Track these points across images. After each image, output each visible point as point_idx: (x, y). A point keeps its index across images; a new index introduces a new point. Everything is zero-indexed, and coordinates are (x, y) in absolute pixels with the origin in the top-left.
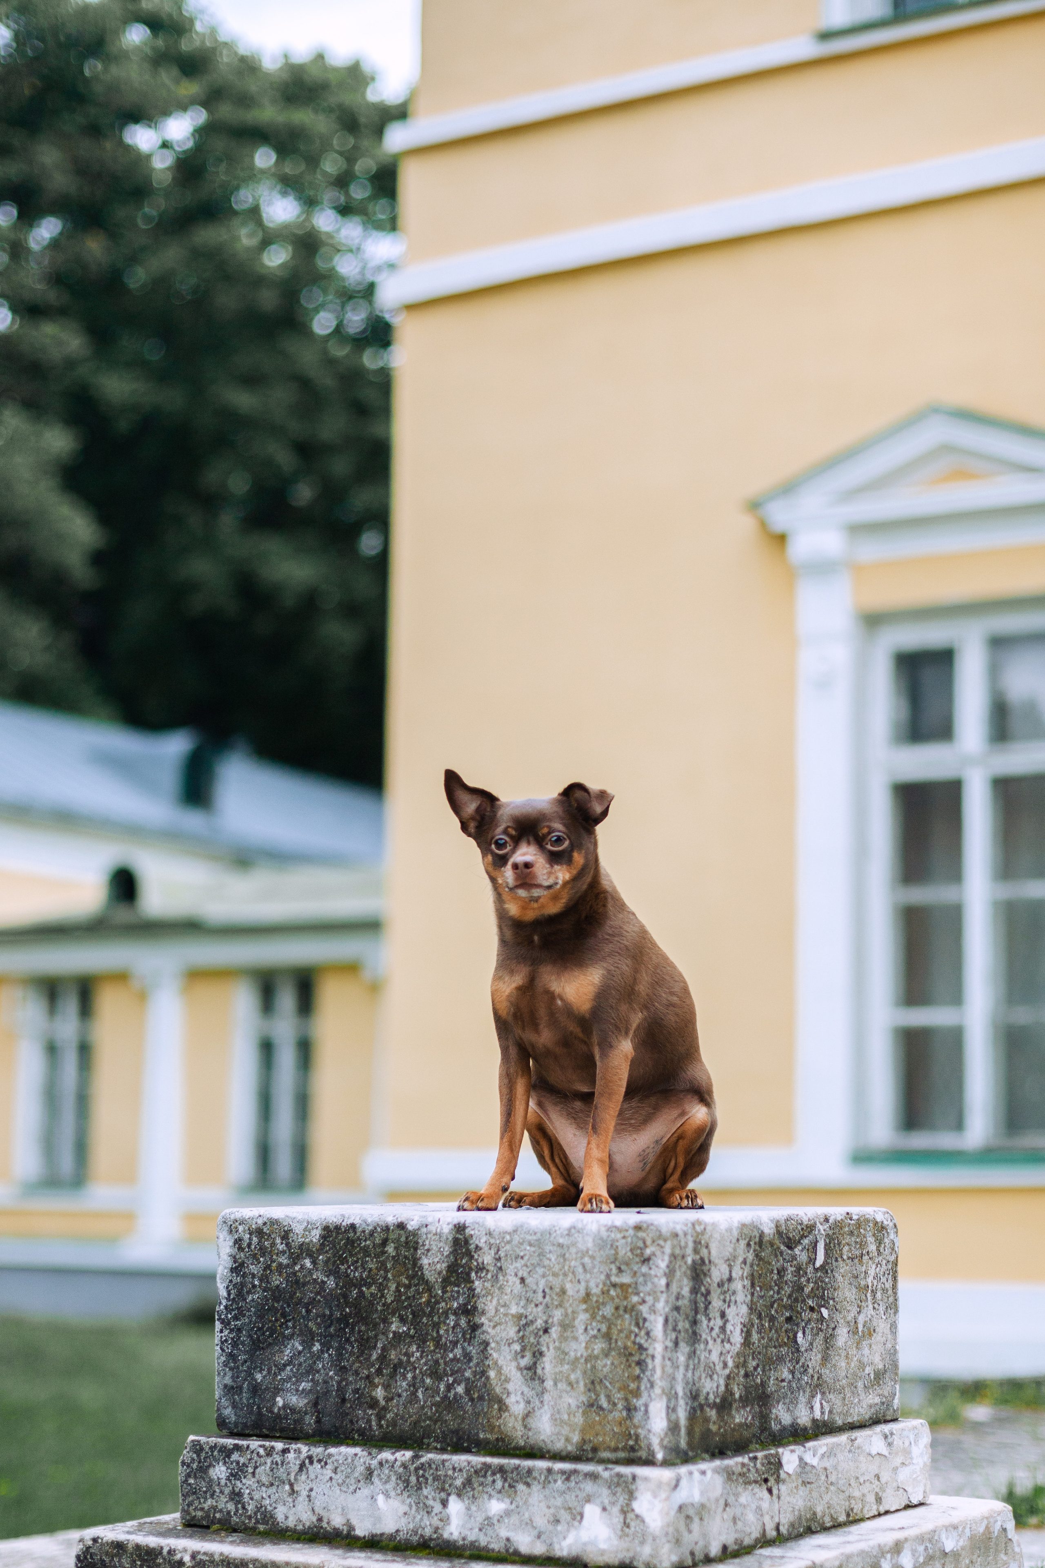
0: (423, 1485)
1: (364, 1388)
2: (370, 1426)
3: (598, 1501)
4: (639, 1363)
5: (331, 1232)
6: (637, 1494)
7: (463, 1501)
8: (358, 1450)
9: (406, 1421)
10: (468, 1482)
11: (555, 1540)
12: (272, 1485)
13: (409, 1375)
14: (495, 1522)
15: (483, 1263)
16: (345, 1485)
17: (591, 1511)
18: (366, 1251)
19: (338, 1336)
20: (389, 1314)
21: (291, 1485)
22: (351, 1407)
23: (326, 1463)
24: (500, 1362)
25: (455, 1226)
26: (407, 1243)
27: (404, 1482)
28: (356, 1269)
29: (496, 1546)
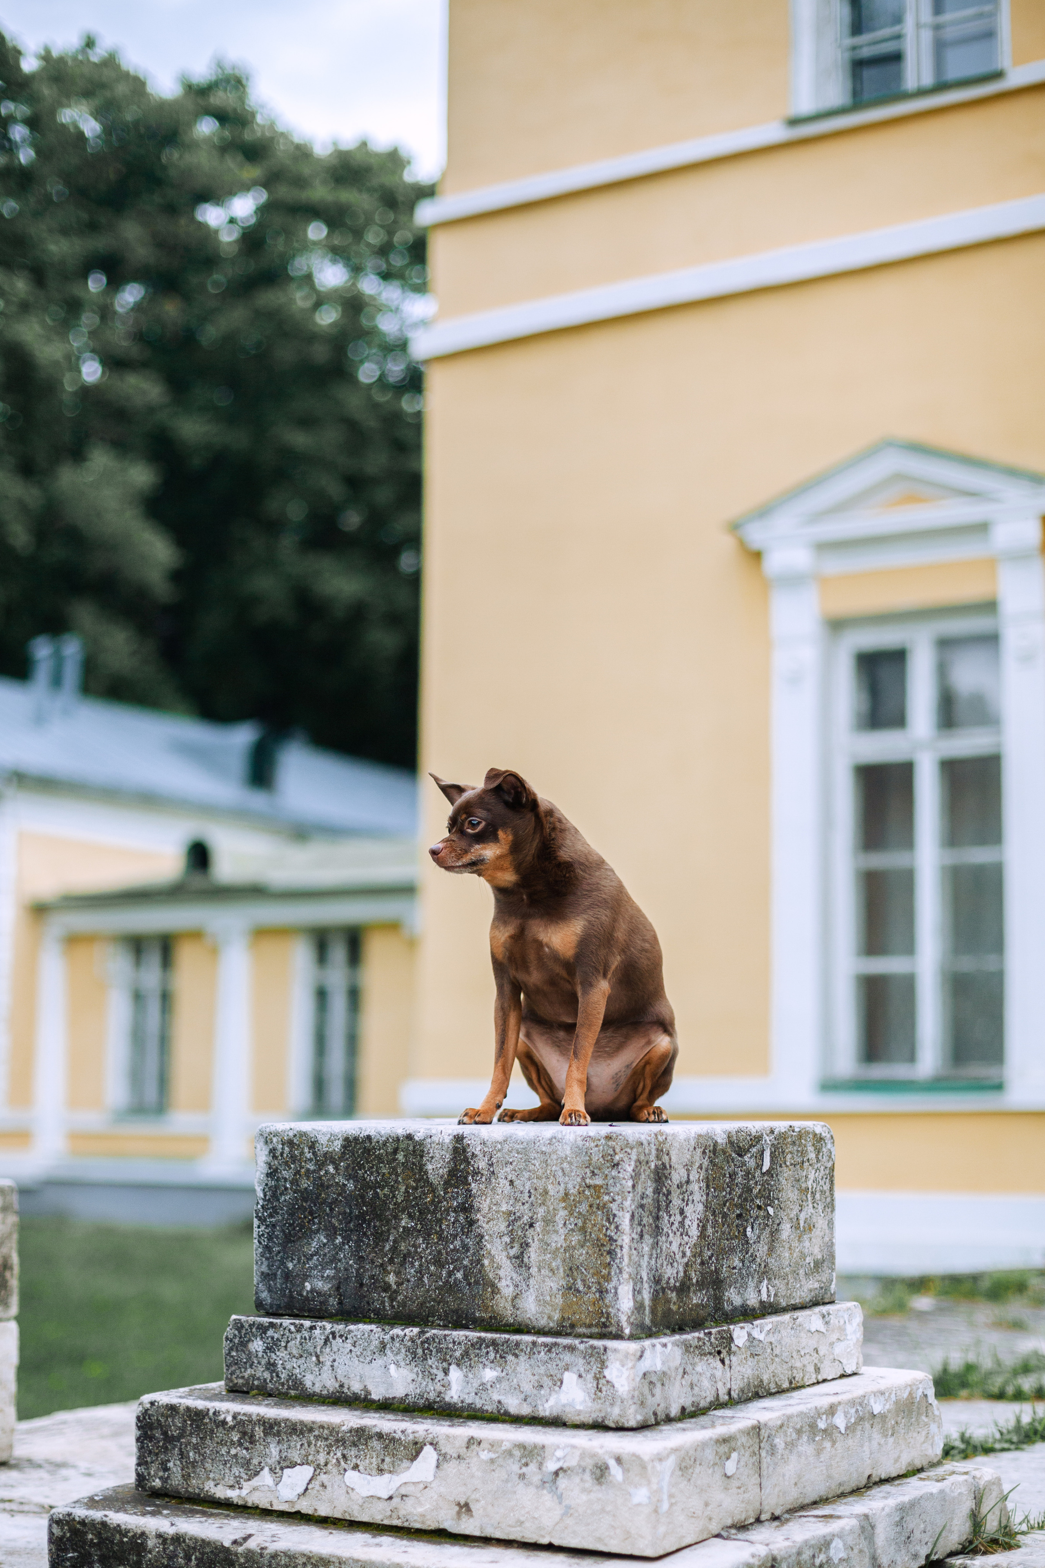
0: (428, 1356)
1: (379, 1275)
2: (384, 1307)
3: (575, 1369)
4: (609, 1253)
5: (350, 1142)
6: (607, 1363)
7: (462, 1370)
8: (373, 1327)
9: (414, 1302)
10: (466, 1354)
11: (539, 1402)
12: (301, 1356)
13: (417, 1264)
14: (489, 1387)
15: (478, 1168)
16: (363, 1356)
17: (570, 1378)
18: (380, 1158)
19: (357, 1231)
20: (399, 1212)
21: (317, 1357)
22: (368, 1290)
23: (347, 1338)
24: (493, 1252)
25: (455, 1136)
26: (414, 1151)
27: (412, 1353)
28: (372, 1173)
29: (489, 1408)
